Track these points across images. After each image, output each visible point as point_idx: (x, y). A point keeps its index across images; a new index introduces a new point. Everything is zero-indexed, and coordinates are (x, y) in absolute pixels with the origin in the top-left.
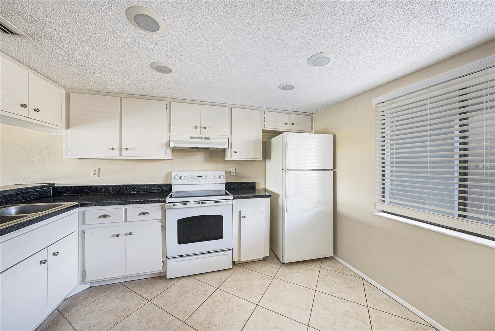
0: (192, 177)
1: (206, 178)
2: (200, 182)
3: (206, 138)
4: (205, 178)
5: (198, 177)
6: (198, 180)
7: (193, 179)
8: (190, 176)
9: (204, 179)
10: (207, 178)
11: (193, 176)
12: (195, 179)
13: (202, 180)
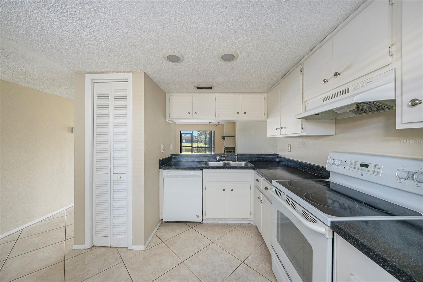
0: (352, 164)
1: (376, 170)
2: (362, 175)
3: (344, 92)
4: (374, 171)
5: (362, 165)
6: (359, 171)
7: (352, 169)
8: (349, 162)
9: (371, 172)
10: (378, 172)
11: (354, 163)
12: (355, 168)
13: (367, 174)
